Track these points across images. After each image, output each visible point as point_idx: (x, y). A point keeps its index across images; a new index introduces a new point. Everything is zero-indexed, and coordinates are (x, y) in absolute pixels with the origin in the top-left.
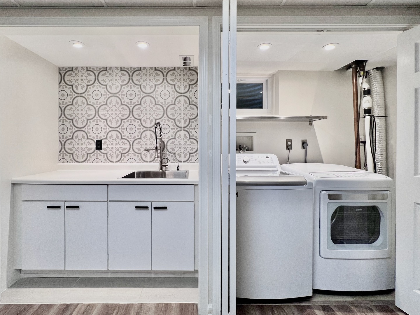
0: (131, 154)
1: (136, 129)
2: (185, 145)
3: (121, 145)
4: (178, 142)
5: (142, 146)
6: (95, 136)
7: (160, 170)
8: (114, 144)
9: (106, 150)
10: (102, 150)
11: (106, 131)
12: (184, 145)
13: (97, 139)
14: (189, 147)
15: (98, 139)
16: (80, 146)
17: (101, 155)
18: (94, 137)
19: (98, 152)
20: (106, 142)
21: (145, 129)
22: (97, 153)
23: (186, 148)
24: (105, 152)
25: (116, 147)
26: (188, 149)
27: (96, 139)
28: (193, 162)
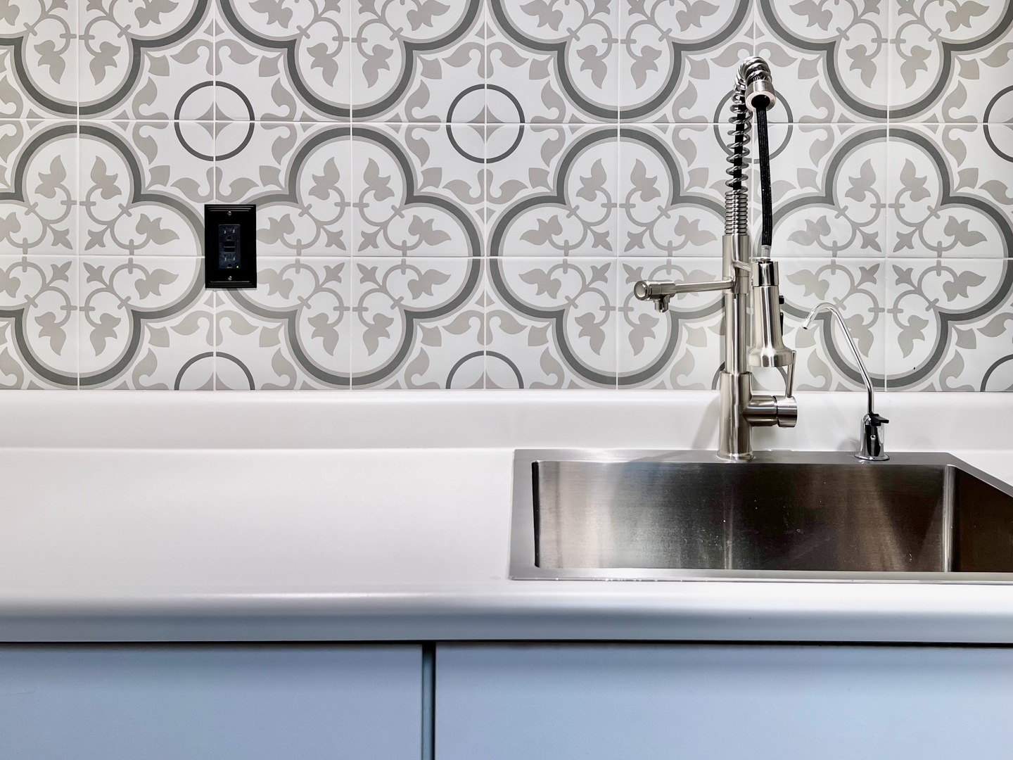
0: (480, 316)
1: (527, 126)
2: (905, 251)
3: (404, 248)
4: (856, 227)
5: (570, 259)
6: (201, 179)
7: (729, 449)
8: (352, 239)
9: (284, 287)
10: (253, 284)
11: (285, 133)
12: (897, 248)
13: (214, 202)
14: (938, 269)
15: (225, 195)
16: (79, 257)
17: (242, 328)
18: (188, 185)
19: (220, 302)
20: (284, 226)
21: (592, 124)
22: (214, 311)
23: (915, 278)
24: (276, 302)
25: (369, 262)
26: (934, 286)
27: (210, 196)
28: (969, 389)
